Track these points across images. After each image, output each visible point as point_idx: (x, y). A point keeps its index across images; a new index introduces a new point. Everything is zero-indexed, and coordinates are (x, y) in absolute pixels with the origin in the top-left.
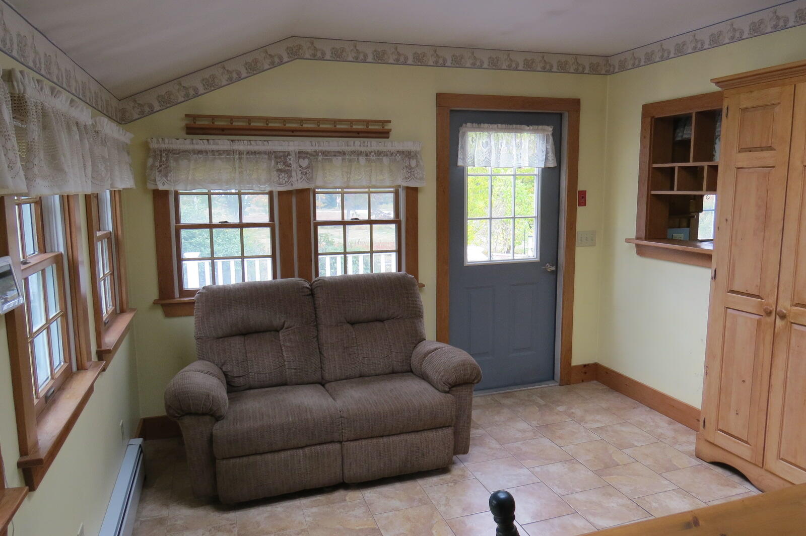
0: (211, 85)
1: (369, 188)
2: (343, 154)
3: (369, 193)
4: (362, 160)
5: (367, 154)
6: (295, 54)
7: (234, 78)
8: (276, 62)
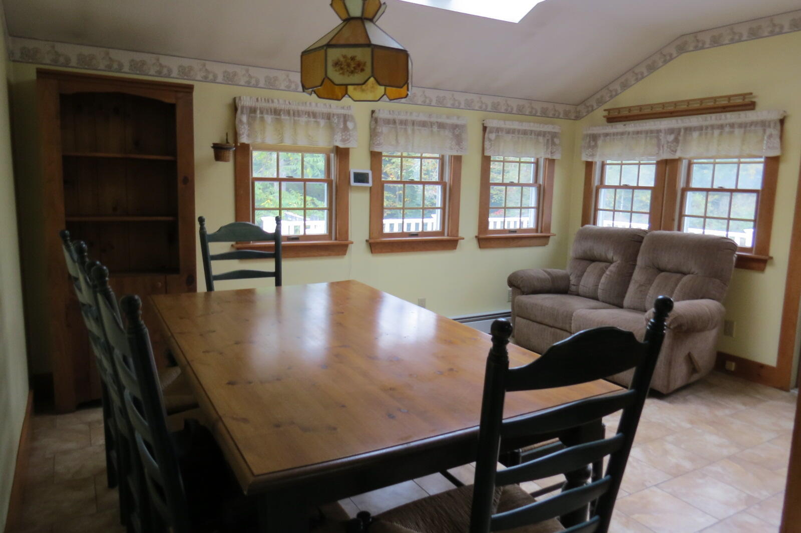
0: (625, 86)
1: (739, 157)
2: (701, 128)
3: (739, 163)
4: (717, 132)
5: (721, 127)
6: (682, 49)
7: (639, 78)
8: (668, 59)
